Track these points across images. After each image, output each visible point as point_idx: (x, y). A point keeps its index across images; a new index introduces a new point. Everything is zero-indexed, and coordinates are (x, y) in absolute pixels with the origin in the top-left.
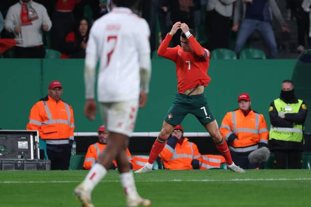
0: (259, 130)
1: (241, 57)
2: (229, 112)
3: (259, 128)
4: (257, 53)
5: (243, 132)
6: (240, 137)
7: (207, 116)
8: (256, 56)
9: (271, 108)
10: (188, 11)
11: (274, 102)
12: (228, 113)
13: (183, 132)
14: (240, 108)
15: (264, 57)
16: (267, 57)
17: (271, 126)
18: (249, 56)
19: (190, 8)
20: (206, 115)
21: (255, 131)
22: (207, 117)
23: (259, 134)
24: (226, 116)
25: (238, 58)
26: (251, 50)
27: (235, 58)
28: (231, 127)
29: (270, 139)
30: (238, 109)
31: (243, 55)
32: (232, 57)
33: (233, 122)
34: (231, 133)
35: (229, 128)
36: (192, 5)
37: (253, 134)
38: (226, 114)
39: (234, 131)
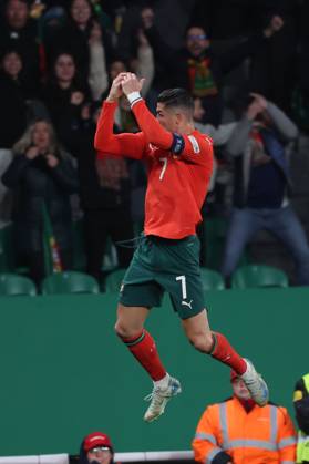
0: (277, 442)
1: (234, 286)
2: (212, 404)
3: (279, 437)
4: (268, 275)
5: (244, 448)
6: (237, 459)
7: (185, 300)
8: (268, 281)
9: (299, 395)
10: (118, 187)
11: (302, 381)
12: (210, 407)
13: (112, 452)
14: (235, 395)
15: (285, 284)
16: (292, 284)
17: (300, 432)
18: (251, 282)
19: (122, 181)
20: (185, 297)
21: (268, 446)
22: (184, 303)
23: (279, 451)
24: (206, 413)
25: (228, 286)
26: (255, 269)
27: (221, 287)
28: (217, 438)
29: (299, 460)
30: (231, 399)
31: (240, 279)
32: (214, 284)
33: (221, 426)
34: (218, 450)
35: (213, 440)
36: (126, 175)
37: (265, 451)
38: (205, 408)
39: (226, 446)
